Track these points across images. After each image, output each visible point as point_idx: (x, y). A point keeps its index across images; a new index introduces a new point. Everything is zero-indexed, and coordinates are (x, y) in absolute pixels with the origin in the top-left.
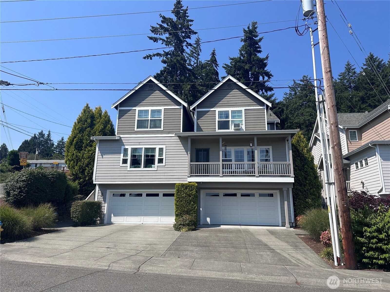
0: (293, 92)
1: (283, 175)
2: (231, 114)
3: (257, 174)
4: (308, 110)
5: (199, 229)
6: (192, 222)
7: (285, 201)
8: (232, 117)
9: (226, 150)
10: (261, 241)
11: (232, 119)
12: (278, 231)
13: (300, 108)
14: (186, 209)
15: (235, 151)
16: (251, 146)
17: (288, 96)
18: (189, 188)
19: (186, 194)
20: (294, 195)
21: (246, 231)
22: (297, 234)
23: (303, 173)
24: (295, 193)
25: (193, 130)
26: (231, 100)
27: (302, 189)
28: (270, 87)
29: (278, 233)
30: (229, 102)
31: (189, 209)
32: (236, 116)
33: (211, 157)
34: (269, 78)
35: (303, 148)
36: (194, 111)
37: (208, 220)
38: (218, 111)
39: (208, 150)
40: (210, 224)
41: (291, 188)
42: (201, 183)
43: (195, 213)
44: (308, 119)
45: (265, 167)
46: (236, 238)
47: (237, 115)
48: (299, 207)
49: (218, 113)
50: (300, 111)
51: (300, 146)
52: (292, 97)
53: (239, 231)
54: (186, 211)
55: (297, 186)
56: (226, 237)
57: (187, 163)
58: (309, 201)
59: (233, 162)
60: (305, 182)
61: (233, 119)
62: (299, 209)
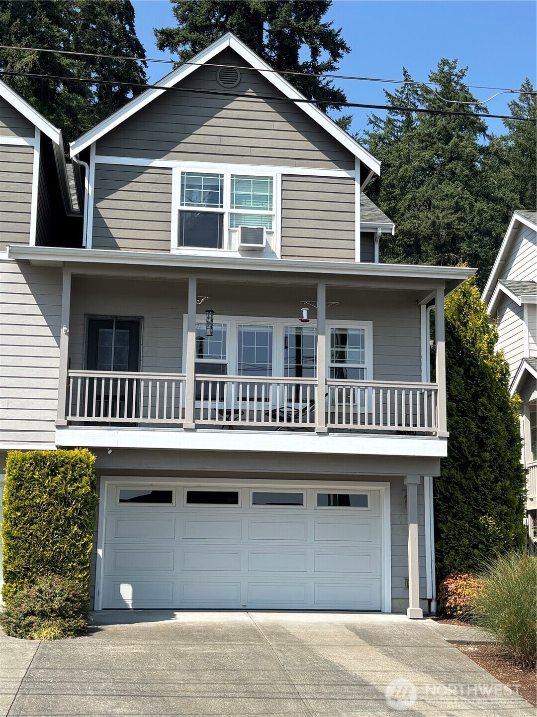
0: (399, 117)
1: (403, 428)
2: (232, 189)
3: (319, 424)
4: (448, 188)
5: (101, 630)
6: (76, 601)
7: (412, 523)
8: (232, 202)
9: (212, 328)
10: (341, 669)
11: (232, 207)
12: (387, 631)
13: (421, 180)
14: (48, 554)
15: (240, 333)
16: (305, 317)
17: (381, 132)
18: (63, 472)
19: (50, 495)
20: (440, 502)
21: (277, 633)
22: (452, 642)
23: (473, 423)
24: (441, 493)
25: (77, 242)
26: (234, 132)
27: (467, 479)
28: (336, 89)
29: (389, 639)
30: (225, 141)
31: (60, 552)
32: (248, 197)
33: (146, 351)
34: (335, 55)
35: (475, 334)
36: (85, 164)
37: (126, 592)
38: (183, 173)
39: (138, 323)
40: (131, 607)
41: (431, 478)
42: (110, 452)
43: (85, 569)
44: (446, 221)
45: (346, 396)
46: (249, 661)
47: (252, 193)
48: (454, 543)
49: (182, 178)
50: (420, 190)
51: (465, 324)
52: (395, 136)
53: (251, 633)
54: (49, 562)
55: (449, 471)
56: (213, 656)
57: (55, 373)
58: (487, 523)
59: (232, 376)
60: (480, 457)
61: (237, 207)
62: (452, 552)
